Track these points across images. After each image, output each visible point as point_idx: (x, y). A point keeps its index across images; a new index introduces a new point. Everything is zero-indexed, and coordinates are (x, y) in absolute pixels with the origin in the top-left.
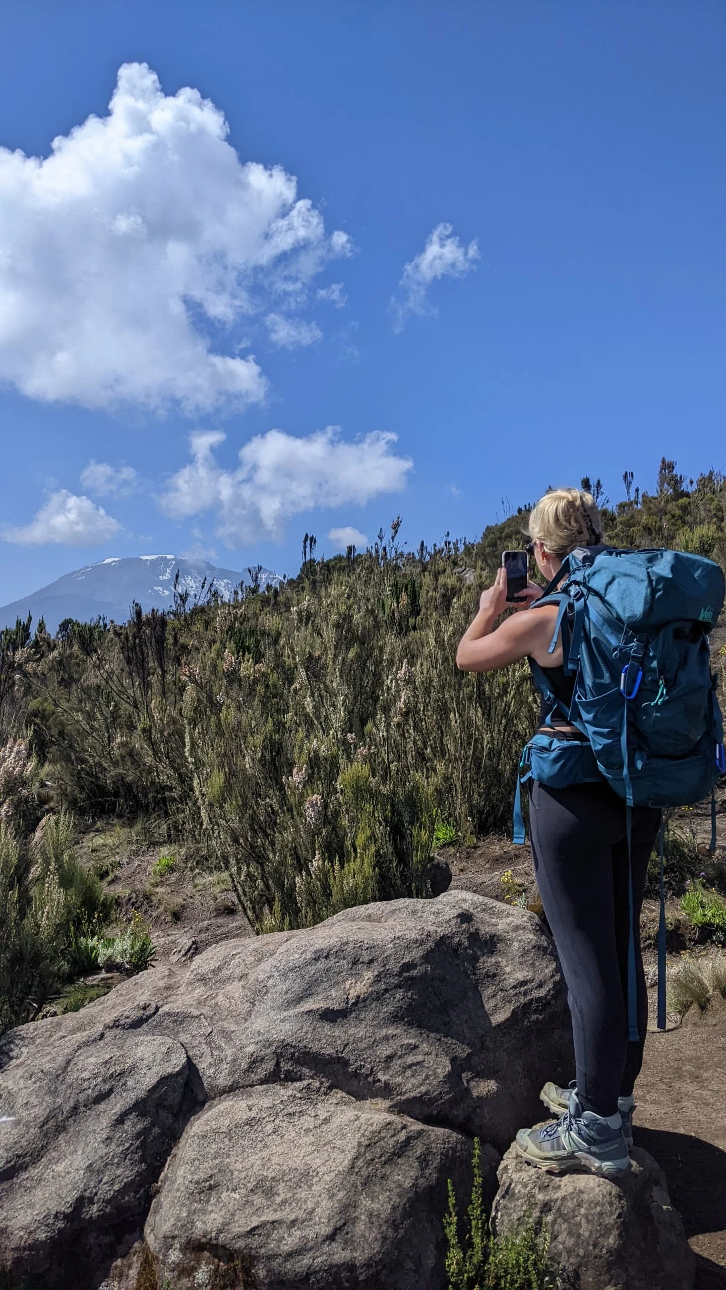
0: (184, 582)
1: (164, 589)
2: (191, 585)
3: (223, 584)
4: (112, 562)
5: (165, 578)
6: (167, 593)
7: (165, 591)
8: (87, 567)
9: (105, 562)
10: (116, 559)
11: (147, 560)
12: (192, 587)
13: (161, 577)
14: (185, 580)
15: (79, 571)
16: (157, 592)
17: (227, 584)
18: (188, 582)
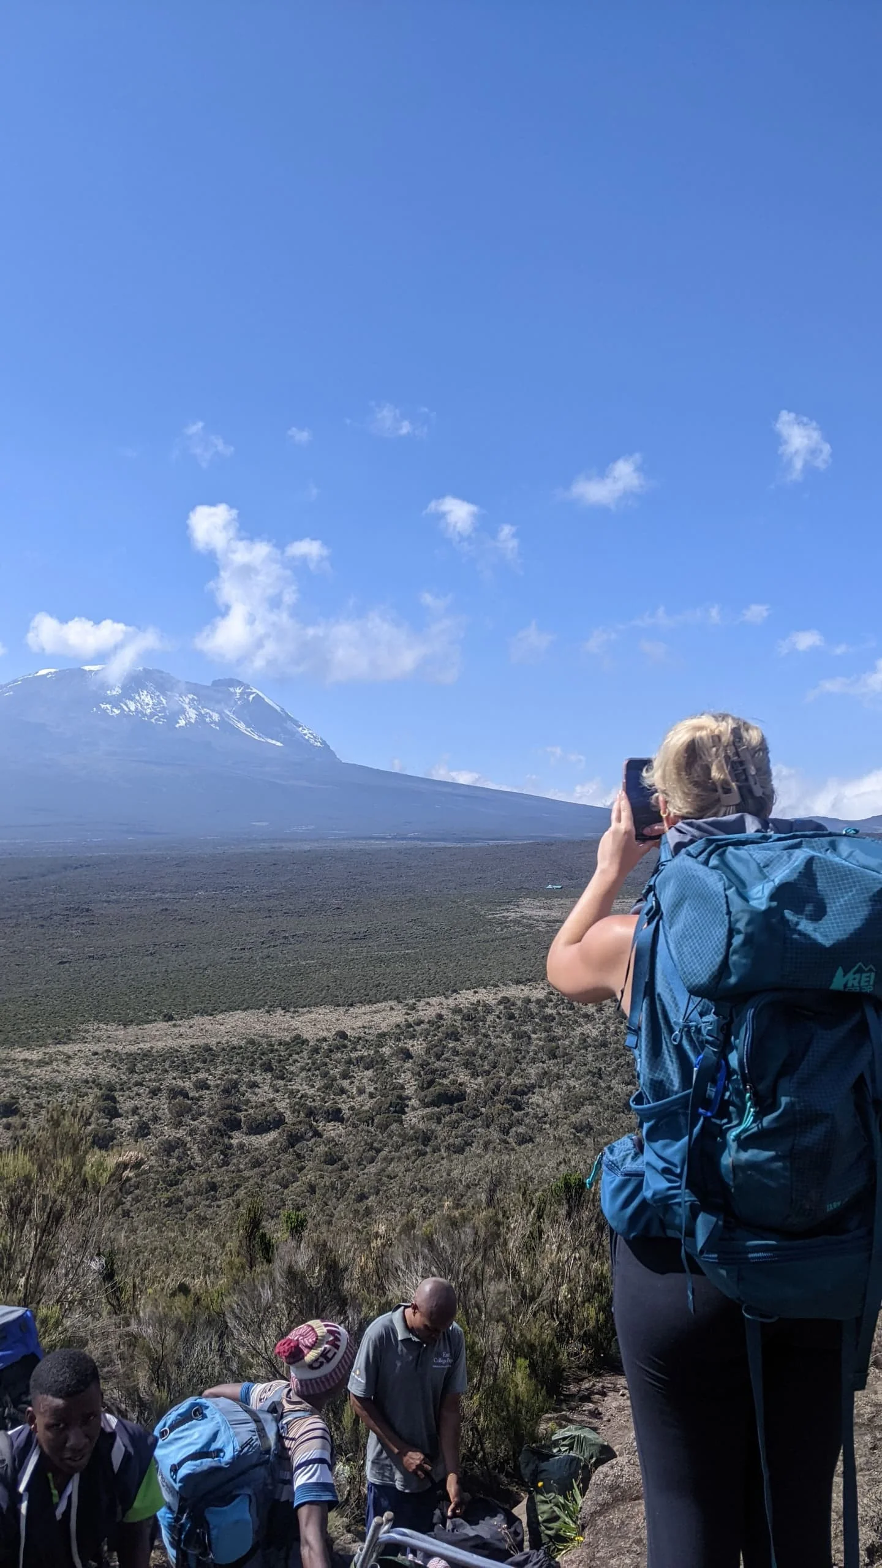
0: (137, 698)
1: (112, 708)
2: (146, 701)
3: (187, 700)
4: (48, 674)
5: (114, 693)
6: (117, 712)
7: (115, 710)
8: (16, 681)
9: (38, 674)
10: (53, 670)
11: (91, 671)
12: (148, 704)
13: (109, 692)
14: (139, 696)
15: (6, 685)
16: (105, 710)
17: (193, 700)
18: (142, 697)
